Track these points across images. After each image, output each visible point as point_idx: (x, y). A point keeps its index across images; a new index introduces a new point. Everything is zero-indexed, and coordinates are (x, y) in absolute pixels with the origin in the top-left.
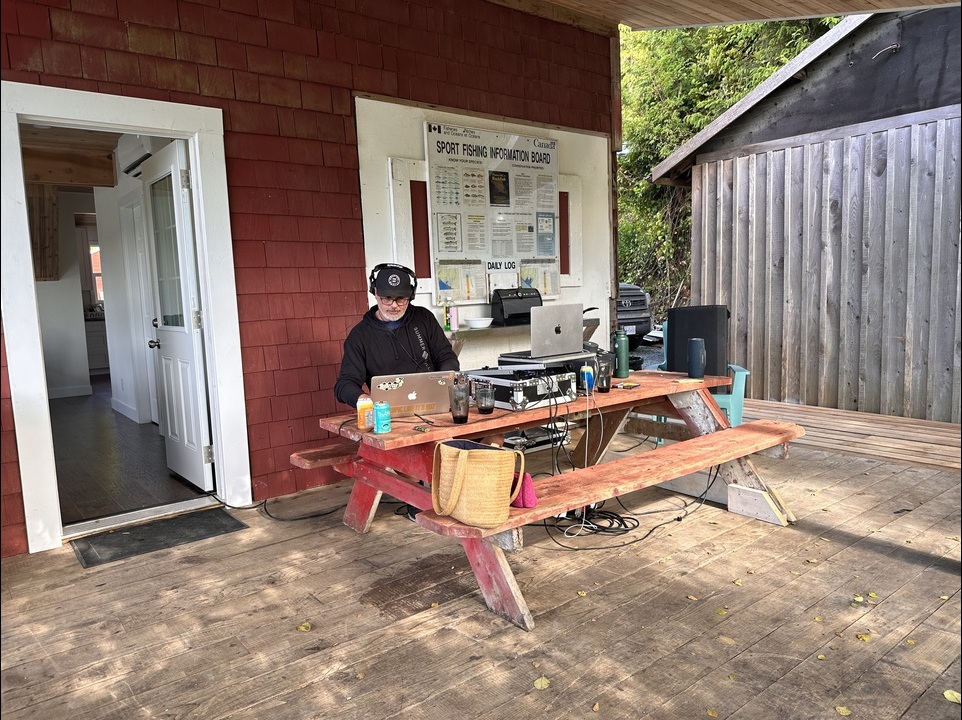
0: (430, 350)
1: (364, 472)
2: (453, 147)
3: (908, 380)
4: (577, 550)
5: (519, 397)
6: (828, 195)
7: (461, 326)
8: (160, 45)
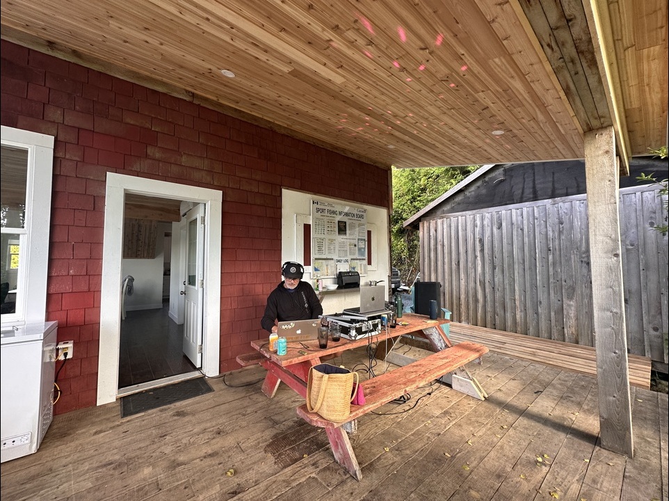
0: (308, 303)
1: (273, 368)
2: (323, 210)
3: (518, 317)
4: (381, 415)
5: (353, 333)
6: (477, 236)
7: (323, 288)
8: (197, 163)
